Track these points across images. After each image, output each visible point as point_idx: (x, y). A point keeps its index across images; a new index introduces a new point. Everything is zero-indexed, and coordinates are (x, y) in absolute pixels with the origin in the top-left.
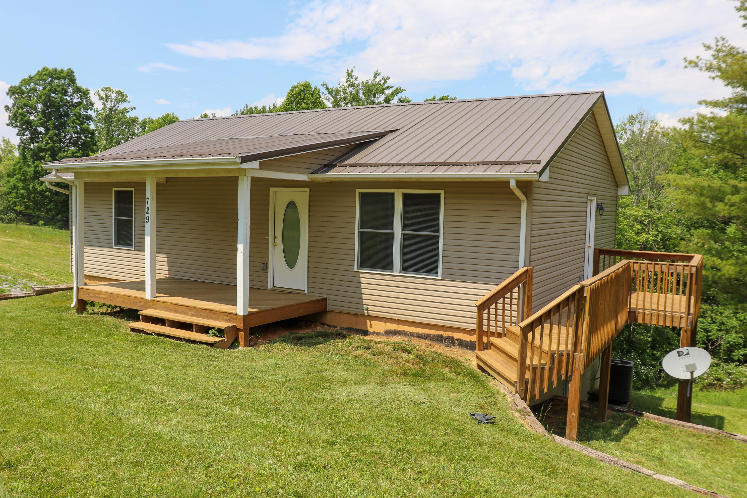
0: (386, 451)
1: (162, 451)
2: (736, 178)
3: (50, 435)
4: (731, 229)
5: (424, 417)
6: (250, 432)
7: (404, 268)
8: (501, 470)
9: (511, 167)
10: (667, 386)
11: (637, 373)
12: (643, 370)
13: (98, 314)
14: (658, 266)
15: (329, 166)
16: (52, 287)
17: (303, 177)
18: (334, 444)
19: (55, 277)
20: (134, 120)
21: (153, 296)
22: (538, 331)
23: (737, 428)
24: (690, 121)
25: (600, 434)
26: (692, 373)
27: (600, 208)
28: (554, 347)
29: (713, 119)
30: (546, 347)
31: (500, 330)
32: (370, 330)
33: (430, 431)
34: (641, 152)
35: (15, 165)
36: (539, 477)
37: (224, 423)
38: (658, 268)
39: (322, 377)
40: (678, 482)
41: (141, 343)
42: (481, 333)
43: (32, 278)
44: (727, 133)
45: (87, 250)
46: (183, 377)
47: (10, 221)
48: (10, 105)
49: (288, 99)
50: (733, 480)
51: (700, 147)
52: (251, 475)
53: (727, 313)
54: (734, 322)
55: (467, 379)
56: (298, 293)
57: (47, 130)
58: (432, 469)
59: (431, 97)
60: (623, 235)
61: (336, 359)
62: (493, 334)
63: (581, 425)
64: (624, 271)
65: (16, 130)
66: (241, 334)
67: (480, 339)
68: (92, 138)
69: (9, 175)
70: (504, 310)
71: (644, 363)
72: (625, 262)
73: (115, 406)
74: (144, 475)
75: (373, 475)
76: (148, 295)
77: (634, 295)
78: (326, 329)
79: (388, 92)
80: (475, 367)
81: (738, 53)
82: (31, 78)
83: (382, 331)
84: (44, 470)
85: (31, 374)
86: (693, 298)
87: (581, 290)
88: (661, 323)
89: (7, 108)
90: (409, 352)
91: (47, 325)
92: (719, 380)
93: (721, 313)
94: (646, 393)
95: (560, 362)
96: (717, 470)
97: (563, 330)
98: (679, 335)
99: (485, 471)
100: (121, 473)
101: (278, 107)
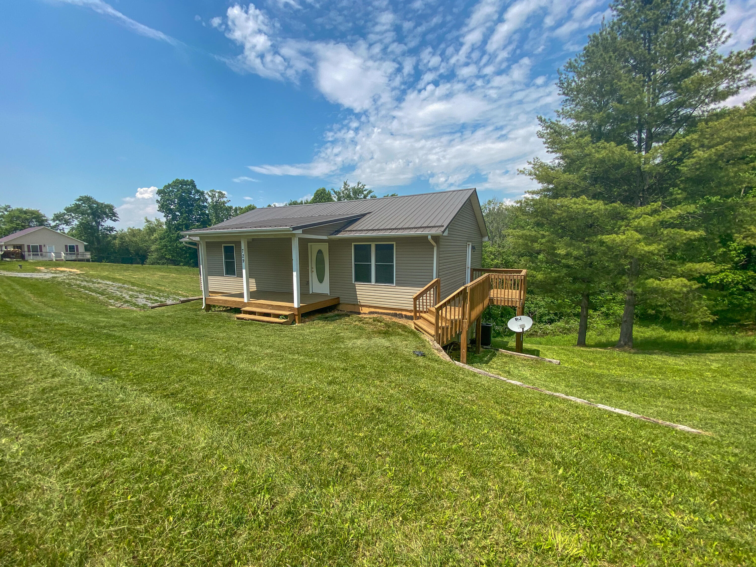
0: (373, 372)
1: (257, 381)
2: (543, 231)
3: (194, 377)
4: (541, 257)
5: (390, 354)
6: (304, 367)
7: (377, 281)
8: (430, 379)
9: (429, 229)
10: (509, 336)
11: (494, 330)
12: (497, 328)
13: (218, 311)
14: (503, 276)
15: (338, 232)
16: (191, 298)
17: (325, 238)
18: (347, 370)
19: (192, 293)
20: (231, 208)
21: (248, 300)
22: (444, 309)
23: (546, 355)
24: (520, 202)
25: (477, 360)
26: (523, 329)
27: (473, 248)
28: (452, 317)
29: (533, 200)
30: (448, 317)
31: (425, 310)
32: (362, 312)
33: (394, 361)
34: (494, 219)
35: (164, 233)
36: (449, 383)
37: (290, 363)
38: (504, 277)
39: (339, 336)
40: (519, 383)
41: (243, 325)
42: (416, 311)
43: (178, 294)
44: (540, 208)
45: (209, 278)
46: (267, 341)
47: (163, 264)
48: (159, 200)
49: (315, 197)
50: (545, 381)
51: (525, 215)
52: (305, 389)
53: (539, 298)
54: (543, 303)
55: (410, 335)
56: (326, 295)
57: (181, 213)
58: (396, 380)
59: (386, 195)
60: (485, 261)
61: (345, 327)
62: (421, 312)
63: (468, 356)
64: (486, 279)
65: (164, 214)
66: (297, 317)
67: (415, 314)
68: (208, 218)
69: (161, 239)
70: (426, 300)
71: (497, 325)
72: (487, 274)
73: (230, 359)
74: (248, 394)
75: (367, 384)
76: (245, 300)
77: (492, 291)
78: (340, 312)
79: (365, 193)
80: (413, 328)
81: (545, 165)
82: (169, 185)
83: (367, 312)
84: (193, 396)
85: (182, 346)
86: (522, 292)
87: (465, 289)
88: (506, 304)
89: (158, 201)
90: (381, 322)
91: (189, 319)
92: (536, 332)
93: (536, 299)
94: (499, 339)
95: (456, 325)
96: (537, 376)
97: (457, 309)
98: (515, 310)
99: (423, 380)
100: (235, 394)
101: (309, 201)
